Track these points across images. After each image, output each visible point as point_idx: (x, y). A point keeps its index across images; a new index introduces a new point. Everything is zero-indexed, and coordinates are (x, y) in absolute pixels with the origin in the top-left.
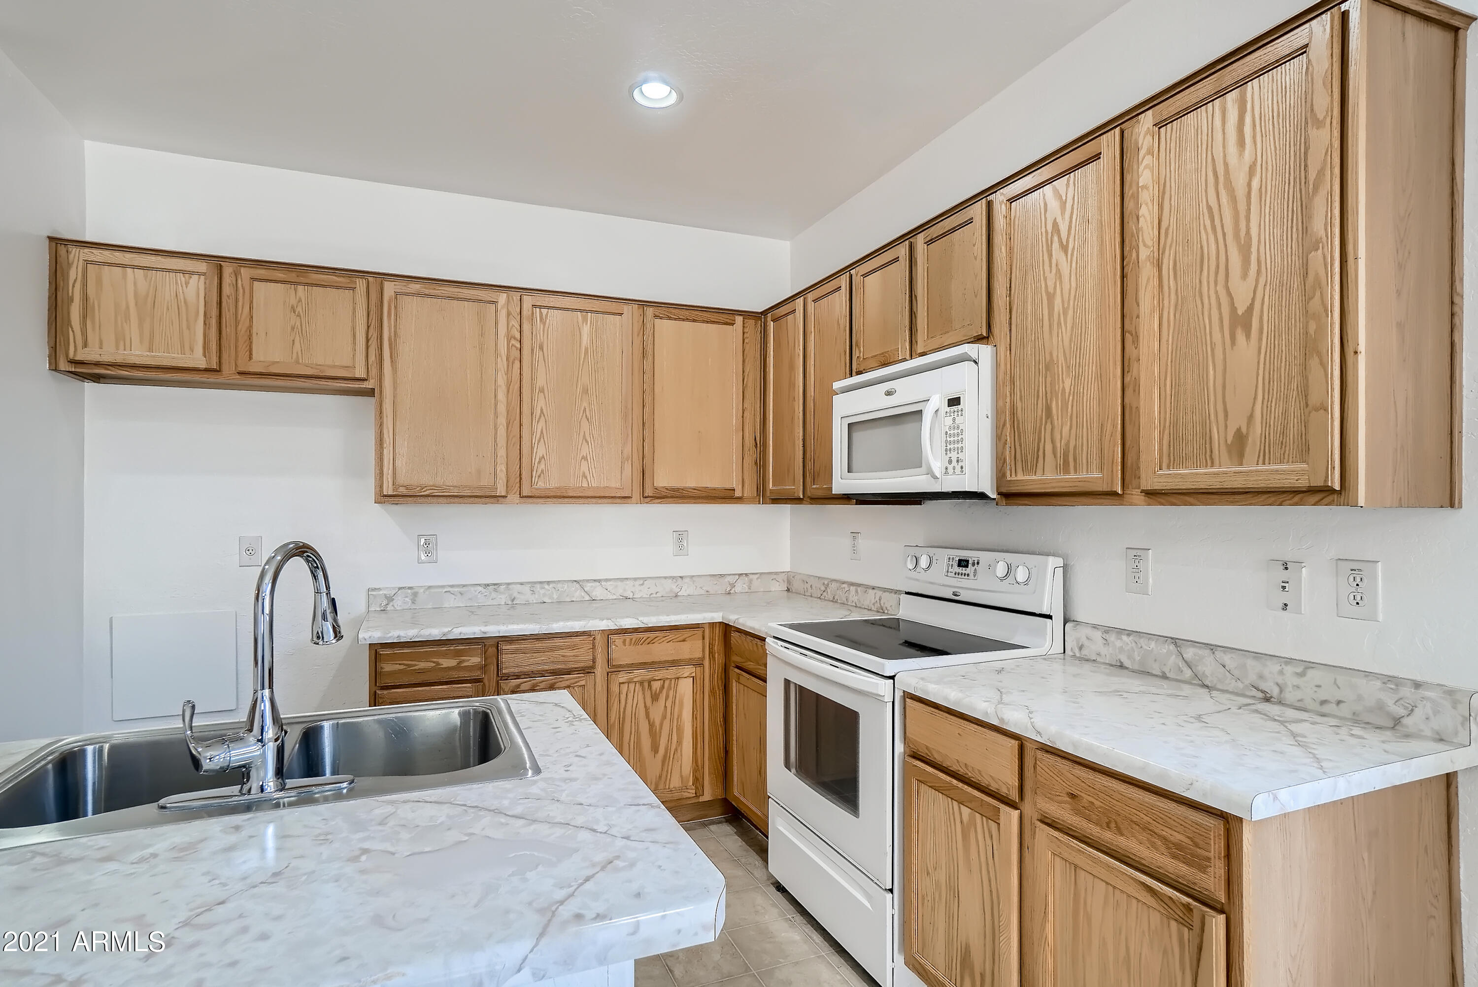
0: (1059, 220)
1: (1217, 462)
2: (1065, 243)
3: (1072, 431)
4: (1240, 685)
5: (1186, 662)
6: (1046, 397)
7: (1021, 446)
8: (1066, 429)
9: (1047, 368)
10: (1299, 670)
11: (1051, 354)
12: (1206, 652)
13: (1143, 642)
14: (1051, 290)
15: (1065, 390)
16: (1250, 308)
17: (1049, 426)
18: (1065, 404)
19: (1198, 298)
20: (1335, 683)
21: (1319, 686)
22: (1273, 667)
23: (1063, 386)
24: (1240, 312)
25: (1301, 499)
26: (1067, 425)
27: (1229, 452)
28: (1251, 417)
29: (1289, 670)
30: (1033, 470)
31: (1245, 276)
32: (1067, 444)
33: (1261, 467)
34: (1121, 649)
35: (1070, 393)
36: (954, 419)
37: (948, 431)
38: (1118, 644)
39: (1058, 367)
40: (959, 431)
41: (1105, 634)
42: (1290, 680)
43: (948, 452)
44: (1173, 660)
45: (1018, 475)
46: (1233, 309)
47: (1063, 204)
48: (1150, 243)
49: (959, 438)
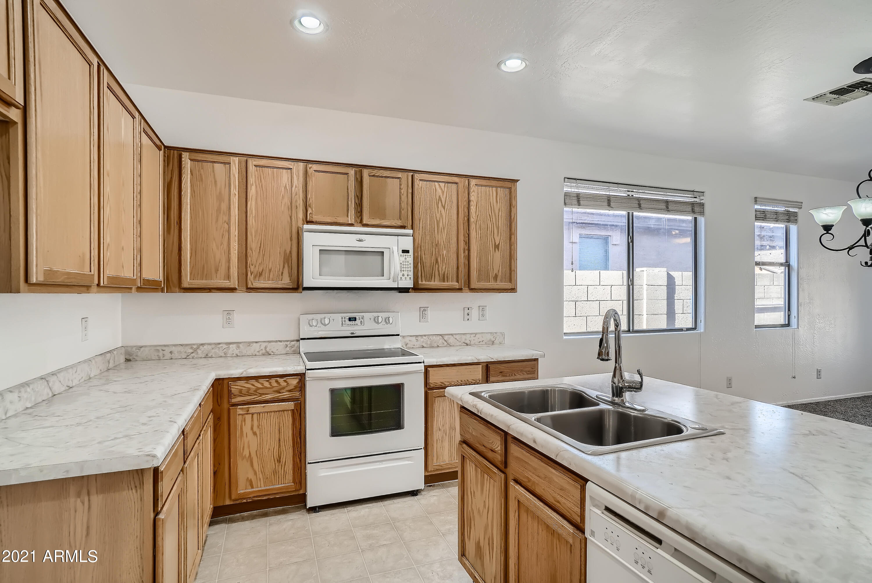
0: (441, 196)
1: (490, 282)
2: (444, 205)
3: (446, 268)
4: (460, 343)
5: (445, 340)
6: (436, 256)
7: (424, 271)
8: (444, 267)
9: (436, 245)
10: (474, 335)
11: (438, 241)
12: (451, 336)
13: (431, 337)
14: (438, 219)
15: (444, 255)
16: (499, 244)
17: (437, 266)
18: (443, 258)
19: (486, 237)
20: (482, 336)
21: (479, 338)
22: (468, 336)
23: (443, 253)
24: (497, 244)
25: (507, 291)
26: (444, 266)
27: (494, 279)
28: (499, 271)
29: (472, 336)
30: (430, 280)
31: (498, 235)
32: (444, 273)
33: (501, 283)
34: (423, 342)
35: (445, 256)
36: (405, 259)
37: (402, 263)
38: (422, 340)
39: (441, 246)
40: (409, 263)
41: (416, 338)
42: (472, 338)
43: (402, 271)
44: (441, 341)
45: (423, 282)
46: (495, 243)
47: (443, 192)
48: (474, 218)
49: (409, 266)
